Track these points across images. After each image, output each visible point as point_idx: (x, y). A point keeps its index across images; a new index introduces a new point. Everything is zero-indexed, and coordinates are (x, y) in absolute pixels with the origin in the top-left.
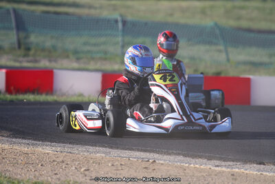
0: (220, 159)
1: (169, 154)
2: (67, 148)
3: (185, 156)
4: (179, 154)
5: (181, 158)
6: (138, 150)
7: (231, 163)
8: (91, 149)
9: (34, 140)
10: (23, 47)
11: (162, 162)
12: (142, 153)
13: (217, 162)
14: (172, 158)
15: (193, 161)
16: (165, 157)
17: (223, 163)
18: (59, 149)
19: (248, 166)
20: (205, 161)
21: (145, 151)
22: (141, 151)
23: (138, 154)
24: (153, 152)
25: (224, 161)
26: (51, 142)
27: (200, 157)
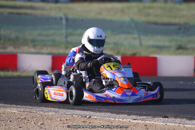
0: (137, 114)
1: (101, 112)
2: (28, 109)
3: (111, 112)
4: (107, 112)
5: (109, 114)
6: (79, 109)
7: (144, 117)
8: (45, 109)
11: (95, 117)
12: (81, 112)
13: (135, 117)
14: (102, 114)
15: (118, 116)
16: (98, 114)
17: (139, 117)
18: (22, 110)
19: (156, 119)
20: (126, 116)
21: (83, 110)
22: (81, 110)
23: (78, 112)
25: (140, 116)
26: (17, 105)
27: (123, 113)
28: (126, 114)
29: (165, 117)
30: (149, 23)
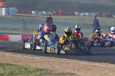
0: (88, 61)
1: (73, 59)
2: (44, 57)
3: (78, 60)
4: (76, 59)
5: (77, 60)
6: (64, 58)
7: (92, 62)
8: (51, 58)
9: (34, 55)
10: (25, 28)
11: (71, 62)
12: (65, 59)
13: (88, 62)
14: (74, 60)
15: (81, 61)
16: (72, 60)
17: (89, 62)
18: (41, 58)
19: (97, 63)
20: (84, 61)
21: (66, 58)
22: (65, 58)
23: (64, 59)
24: (69, 59)
25: (90, 61)
28: (84, 60)
29: (100, 62)
30: (83, 24)
